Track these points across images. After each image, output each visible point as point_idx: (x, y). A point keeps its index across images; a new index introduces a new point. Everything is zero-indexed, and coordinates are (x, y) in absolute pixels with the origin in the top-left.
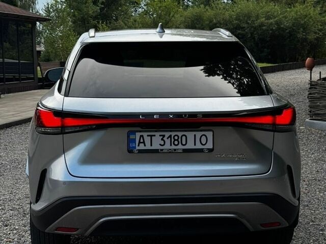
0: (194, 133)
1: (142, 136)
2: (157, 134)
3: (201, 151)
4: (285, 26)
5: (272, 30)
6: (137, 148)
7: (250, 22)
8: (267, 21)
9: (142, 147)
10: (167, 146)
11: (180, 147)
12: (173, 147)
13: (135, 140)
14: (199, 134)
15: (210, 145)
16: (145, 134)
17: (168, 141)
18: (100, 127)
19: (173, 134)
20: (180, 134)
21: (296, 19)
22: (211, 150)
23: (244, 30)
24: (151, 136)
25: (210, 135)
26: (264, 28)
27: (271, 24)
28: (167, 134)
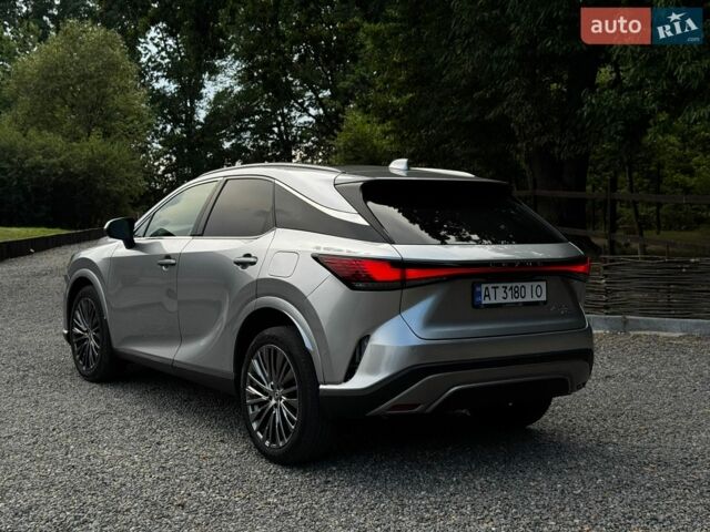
0: (531, 284)
1: (487, 288)
2: (501, 285)
3: (536, 303)
4: (76, 169)
5: (56, 174)
6: (484, 302)
7: (15, 160)
8: (46, 160)
9: (487, 301)
10: (509, 300)
11: (520, 300)
12: (515, 300)
13: (480, 292)
14: (535, 284)
15: (543, 298)
16: (490, 286)
17: (509, 293)
18: (450, 278)
19: (514, 285)
20: (520, 285)
21: (91, 160)
22: (545, 303)
23: (6, 174)
24: (495, 288)
25: (543, 285)
26: (42, 171)
27: (54, 164)
28: (509, 285)
